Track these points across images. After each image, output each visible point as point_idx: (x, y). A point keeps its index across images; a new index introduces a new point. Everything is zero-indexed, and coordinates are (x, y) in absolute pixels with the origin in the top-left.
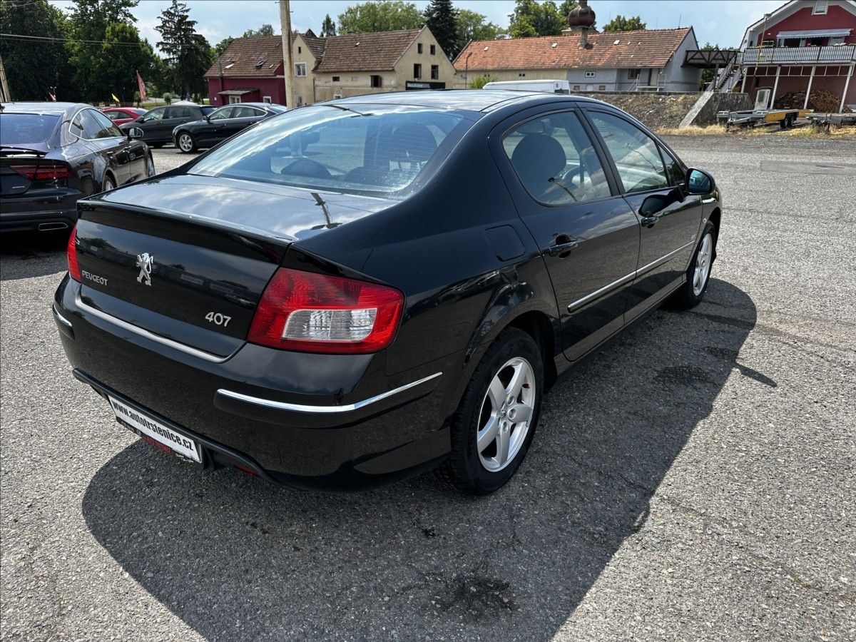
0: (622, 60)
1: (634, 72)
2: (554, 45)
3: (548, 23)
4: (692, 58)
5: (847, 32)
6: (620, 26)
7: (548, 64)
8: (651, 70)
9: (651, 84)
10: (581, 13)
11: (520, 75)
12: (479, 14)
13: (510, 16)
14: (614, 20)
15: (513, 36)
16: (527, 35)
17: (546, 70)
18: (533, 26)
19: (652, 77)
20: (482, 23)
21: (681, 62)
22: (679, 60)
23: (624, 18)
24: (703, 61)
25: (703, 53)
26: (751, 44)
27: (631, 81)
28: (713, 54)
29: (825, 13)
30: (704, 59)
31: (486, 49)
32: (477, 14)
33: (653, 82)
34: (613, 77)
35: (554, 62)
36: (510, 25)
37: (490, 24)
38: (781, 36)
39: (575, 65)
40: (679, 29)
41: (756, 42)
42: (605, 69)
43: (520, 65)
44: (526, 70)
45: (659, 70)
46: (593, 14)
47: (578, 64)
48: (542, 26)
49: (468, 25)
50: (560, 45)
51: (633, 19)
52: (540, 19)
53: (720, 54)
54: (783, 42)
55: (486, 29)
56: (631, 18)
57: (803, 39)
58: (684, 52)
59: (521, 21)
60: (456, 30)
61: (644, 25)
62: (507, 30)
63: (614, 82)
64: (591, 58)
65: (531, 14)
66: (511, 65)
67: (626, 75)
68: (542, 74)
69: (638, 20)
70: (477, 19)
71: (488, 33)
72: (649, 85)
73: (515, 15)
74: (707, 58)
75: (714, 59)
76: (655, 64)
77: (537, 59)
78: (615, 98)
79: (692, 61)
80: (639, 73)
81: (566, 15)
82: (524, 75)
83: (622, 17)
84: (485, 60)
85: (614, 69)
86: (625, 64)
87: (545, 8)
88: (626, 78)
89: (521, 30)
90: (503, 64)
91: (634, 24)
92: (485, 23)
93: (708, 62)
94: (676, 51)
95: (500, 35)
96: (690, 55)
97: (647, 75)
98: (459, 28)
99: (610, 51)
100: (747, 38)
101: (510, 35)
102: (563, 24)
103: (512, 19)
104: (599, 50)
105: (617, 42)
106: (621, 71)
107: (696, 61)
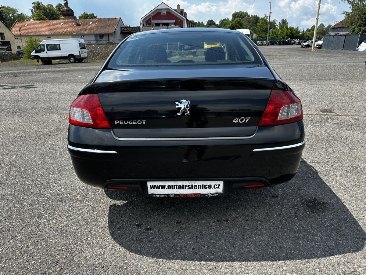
0: (95, 31)
1: (102, 36)
2: (62, 24)
3: (52, 14)
4: (123, 30)
5: (174, 21)
6: (85, 16)
7: (61, 32)
8: (108, 35)
9: (110, 40)
10: (66, 10)
11: (48, 38)
12: (14, 8)
13: (31, 10)
14: (83, 14)
15: (35, 20)
16: (42, 19)
17: (61, 35)
18: (44, 15)
19: (110, 38)
20: (17, 13)
21: (120, 32)
22: (118, 31)
23: (87, 13)
24: (128, 32)
25: (127, 28)
26: (143, 25)
27: (101, 39)
28: (131, 29)
29: (166, 14)
30: (128, 30)
31: (26, 25)
32: (13, 8)
33: (111, 40)
34: (93, 38)
35: (64, 31)
36: (32, 14)
37: (22, 13)
38: (153, 22)
39: (74, 33)
40: (115, 18)
41: (145, 24)
42: (89, 35)
43: (47, 33)
44: (50, 35)
45: (112, 35)
46: (72, 11)
47: (76, 33)
48: (48, 15)
49: (9, 14)
50: (65, 24)
51: (91, 14)
52: (47, 12)
53: (133, 29)
54: (154, 24)
55: (19, 16)
56: (90, 13)
57: (161, 23)
58: (120, 28)
59: (38, 13)
60: (3, 16)
61: (96, 16)
62: (31, 17)
63: (94, 40)
64: (81, 30)
65: (42, 10)
66: (42, 33)
67: (98, 37)
68: (59, 37)
69: (93, 14)
70: (14, 11)
71: (22, 18)
72: (109, 41)
73: (34, 10)
74: (129, 30)
75: (132, 30)
76: (110, 33)
77: (54, 30)
78: (104, 46)
79: (124, 31)
80: (104, 36)
81: (60, 11)
82: (50, 38)
83: (86, 13)
84: (27, 30)
85: (93, 35)
86: (97, 33)
87: (48, 7)
88: (98, 38)
89: (38, 17)
90: (38, 33)
91: (92, 16)
92: (19, 13)
93: (130, 31)
94: (117, 27)
95: (27, 19)
96: (123, 29)
97: (107, 37)
98: (4, 15)
99: (89, 27)
100: (142, 23)
101: (33, 19)
102: (59, 15)
103: (32, 12)
104: (84, 26)
105: (91, 23)
106: (96, 35)
107: (125, 31)
